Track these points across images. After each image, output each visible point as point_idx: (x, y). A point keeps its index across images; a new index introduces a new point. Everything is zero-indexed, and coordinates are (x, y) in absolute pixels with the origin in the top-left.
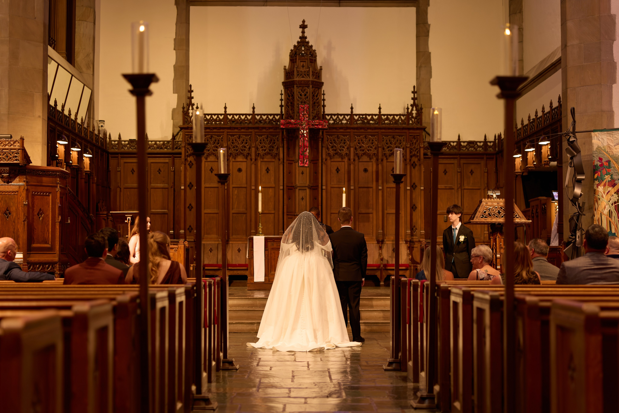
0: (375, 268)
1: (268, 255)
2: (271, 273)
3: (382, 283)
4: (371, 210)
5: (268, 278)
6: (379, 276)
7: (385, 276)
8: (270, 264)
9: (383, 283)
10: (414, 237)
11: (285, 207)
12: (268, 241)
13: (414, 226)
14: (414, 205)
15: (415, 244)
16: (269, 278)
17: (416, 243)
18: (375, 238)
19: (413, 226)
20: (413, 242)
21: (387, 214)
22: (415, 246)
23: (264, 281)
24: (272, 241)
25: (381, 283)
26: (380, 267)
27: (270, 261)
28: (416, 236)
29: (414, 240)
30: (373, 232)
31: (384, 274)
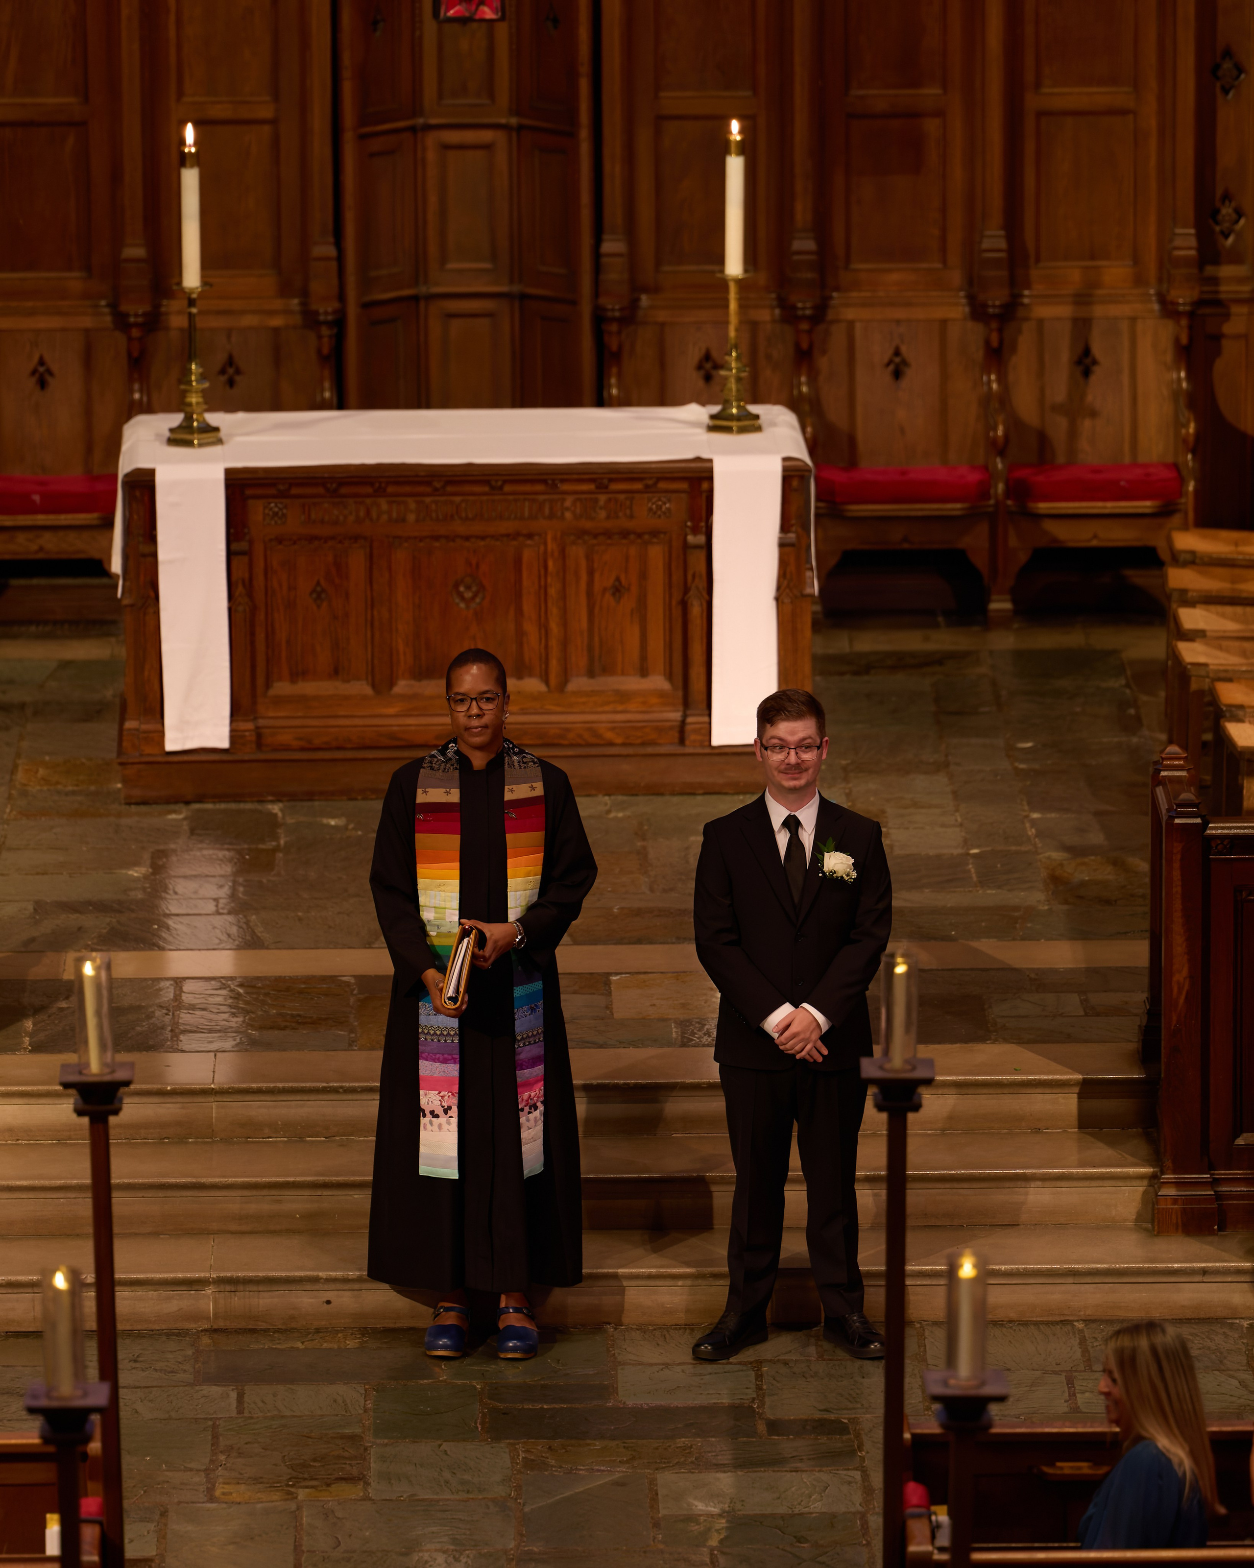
0: (955, 508)
1: (249, 585)
2: (272, 692)
3: (1000, 605)
4: (932, 91)
5: (250, 726)
6: (980, 561)
7: (1023, 557)
8: (260, 637)
9: (1008, 606)
10: (1226, 271)
11: (347, 87)
12: (248, 492)
13: (1227, 197)
14: (1228, 53)
15: (1227, 316)
16: (261, 722)
17: (1235, 309)
18: (956, 277)
19: (1219, 192)
20: (1218, 303)
21: (1040, 114)
22: (1228, 328)
23: (225, 744)
24: (273, 491)
25: (994, 606)
26: (986, 495)
27: (261, 616)
28: (1236, 258)
29: (1223, 288)
30: (943, 239)
31: (1013, 541)
